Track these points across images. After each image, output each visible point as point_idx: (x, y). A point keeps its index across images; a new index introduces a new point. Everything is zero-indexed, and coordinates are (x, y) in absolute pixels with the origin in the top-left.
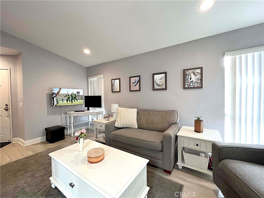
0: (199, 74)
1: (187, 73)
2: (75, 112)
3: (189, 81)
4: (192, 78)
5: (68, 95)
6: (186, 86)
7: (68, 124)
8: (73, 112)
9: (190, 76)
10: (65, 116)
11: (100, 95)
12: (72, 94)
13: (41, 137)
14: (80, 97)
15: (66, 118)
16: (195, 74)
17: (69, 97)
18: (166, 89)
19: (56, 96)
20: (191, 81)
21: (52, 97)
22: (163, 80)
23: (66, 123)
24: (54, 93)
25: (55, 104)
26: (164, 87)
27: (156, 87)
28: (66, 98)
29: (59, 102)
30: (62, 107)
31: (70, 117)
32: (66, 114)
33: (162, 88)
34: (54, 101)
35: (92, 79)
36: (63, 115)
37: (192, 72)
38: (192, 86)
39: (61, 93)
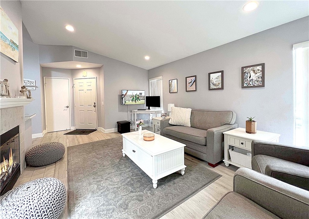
0: (260, 72)
1: (246, 70)
2: (138, 110)
3: (248, 79)
4: (251, 77)
5: (133, 96)
6: (245, 85)
7: (133, 120)
8: (137, 110)
9: (249, 74)
10: (130, 113)
11: (159, 96)
12: (135, 95)
13: (115, 128)
14: (142, 97)
15: (131, 115)
16: (255, 72)
17: (134, 98)
18: (222, 88)
19: (124, 97)
20: (250, 79)
21: (121, 97)
22: (219, 79)
23: (131, 119)
24: (123, 94)
25: (124, 103)
26: (220, 86)
27: (212, 87)
28: (132, 98)
29: (126, 101)
30: (129, 106)
31: (134, 114)
32: (131, 111)
33: (218, 87)
34: (123, 101)
35: (152, 81)
36: (129, 112)
37: (251, 69)
38: (252, 85)
39: (127, 94)
